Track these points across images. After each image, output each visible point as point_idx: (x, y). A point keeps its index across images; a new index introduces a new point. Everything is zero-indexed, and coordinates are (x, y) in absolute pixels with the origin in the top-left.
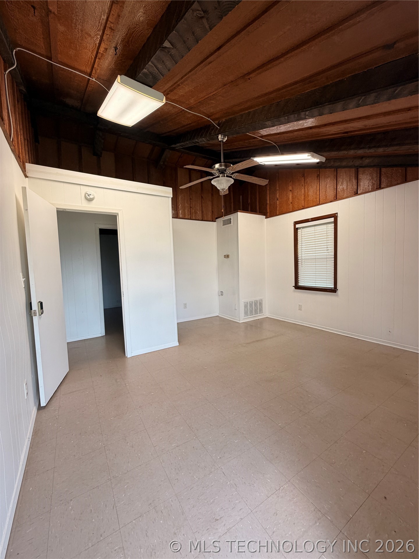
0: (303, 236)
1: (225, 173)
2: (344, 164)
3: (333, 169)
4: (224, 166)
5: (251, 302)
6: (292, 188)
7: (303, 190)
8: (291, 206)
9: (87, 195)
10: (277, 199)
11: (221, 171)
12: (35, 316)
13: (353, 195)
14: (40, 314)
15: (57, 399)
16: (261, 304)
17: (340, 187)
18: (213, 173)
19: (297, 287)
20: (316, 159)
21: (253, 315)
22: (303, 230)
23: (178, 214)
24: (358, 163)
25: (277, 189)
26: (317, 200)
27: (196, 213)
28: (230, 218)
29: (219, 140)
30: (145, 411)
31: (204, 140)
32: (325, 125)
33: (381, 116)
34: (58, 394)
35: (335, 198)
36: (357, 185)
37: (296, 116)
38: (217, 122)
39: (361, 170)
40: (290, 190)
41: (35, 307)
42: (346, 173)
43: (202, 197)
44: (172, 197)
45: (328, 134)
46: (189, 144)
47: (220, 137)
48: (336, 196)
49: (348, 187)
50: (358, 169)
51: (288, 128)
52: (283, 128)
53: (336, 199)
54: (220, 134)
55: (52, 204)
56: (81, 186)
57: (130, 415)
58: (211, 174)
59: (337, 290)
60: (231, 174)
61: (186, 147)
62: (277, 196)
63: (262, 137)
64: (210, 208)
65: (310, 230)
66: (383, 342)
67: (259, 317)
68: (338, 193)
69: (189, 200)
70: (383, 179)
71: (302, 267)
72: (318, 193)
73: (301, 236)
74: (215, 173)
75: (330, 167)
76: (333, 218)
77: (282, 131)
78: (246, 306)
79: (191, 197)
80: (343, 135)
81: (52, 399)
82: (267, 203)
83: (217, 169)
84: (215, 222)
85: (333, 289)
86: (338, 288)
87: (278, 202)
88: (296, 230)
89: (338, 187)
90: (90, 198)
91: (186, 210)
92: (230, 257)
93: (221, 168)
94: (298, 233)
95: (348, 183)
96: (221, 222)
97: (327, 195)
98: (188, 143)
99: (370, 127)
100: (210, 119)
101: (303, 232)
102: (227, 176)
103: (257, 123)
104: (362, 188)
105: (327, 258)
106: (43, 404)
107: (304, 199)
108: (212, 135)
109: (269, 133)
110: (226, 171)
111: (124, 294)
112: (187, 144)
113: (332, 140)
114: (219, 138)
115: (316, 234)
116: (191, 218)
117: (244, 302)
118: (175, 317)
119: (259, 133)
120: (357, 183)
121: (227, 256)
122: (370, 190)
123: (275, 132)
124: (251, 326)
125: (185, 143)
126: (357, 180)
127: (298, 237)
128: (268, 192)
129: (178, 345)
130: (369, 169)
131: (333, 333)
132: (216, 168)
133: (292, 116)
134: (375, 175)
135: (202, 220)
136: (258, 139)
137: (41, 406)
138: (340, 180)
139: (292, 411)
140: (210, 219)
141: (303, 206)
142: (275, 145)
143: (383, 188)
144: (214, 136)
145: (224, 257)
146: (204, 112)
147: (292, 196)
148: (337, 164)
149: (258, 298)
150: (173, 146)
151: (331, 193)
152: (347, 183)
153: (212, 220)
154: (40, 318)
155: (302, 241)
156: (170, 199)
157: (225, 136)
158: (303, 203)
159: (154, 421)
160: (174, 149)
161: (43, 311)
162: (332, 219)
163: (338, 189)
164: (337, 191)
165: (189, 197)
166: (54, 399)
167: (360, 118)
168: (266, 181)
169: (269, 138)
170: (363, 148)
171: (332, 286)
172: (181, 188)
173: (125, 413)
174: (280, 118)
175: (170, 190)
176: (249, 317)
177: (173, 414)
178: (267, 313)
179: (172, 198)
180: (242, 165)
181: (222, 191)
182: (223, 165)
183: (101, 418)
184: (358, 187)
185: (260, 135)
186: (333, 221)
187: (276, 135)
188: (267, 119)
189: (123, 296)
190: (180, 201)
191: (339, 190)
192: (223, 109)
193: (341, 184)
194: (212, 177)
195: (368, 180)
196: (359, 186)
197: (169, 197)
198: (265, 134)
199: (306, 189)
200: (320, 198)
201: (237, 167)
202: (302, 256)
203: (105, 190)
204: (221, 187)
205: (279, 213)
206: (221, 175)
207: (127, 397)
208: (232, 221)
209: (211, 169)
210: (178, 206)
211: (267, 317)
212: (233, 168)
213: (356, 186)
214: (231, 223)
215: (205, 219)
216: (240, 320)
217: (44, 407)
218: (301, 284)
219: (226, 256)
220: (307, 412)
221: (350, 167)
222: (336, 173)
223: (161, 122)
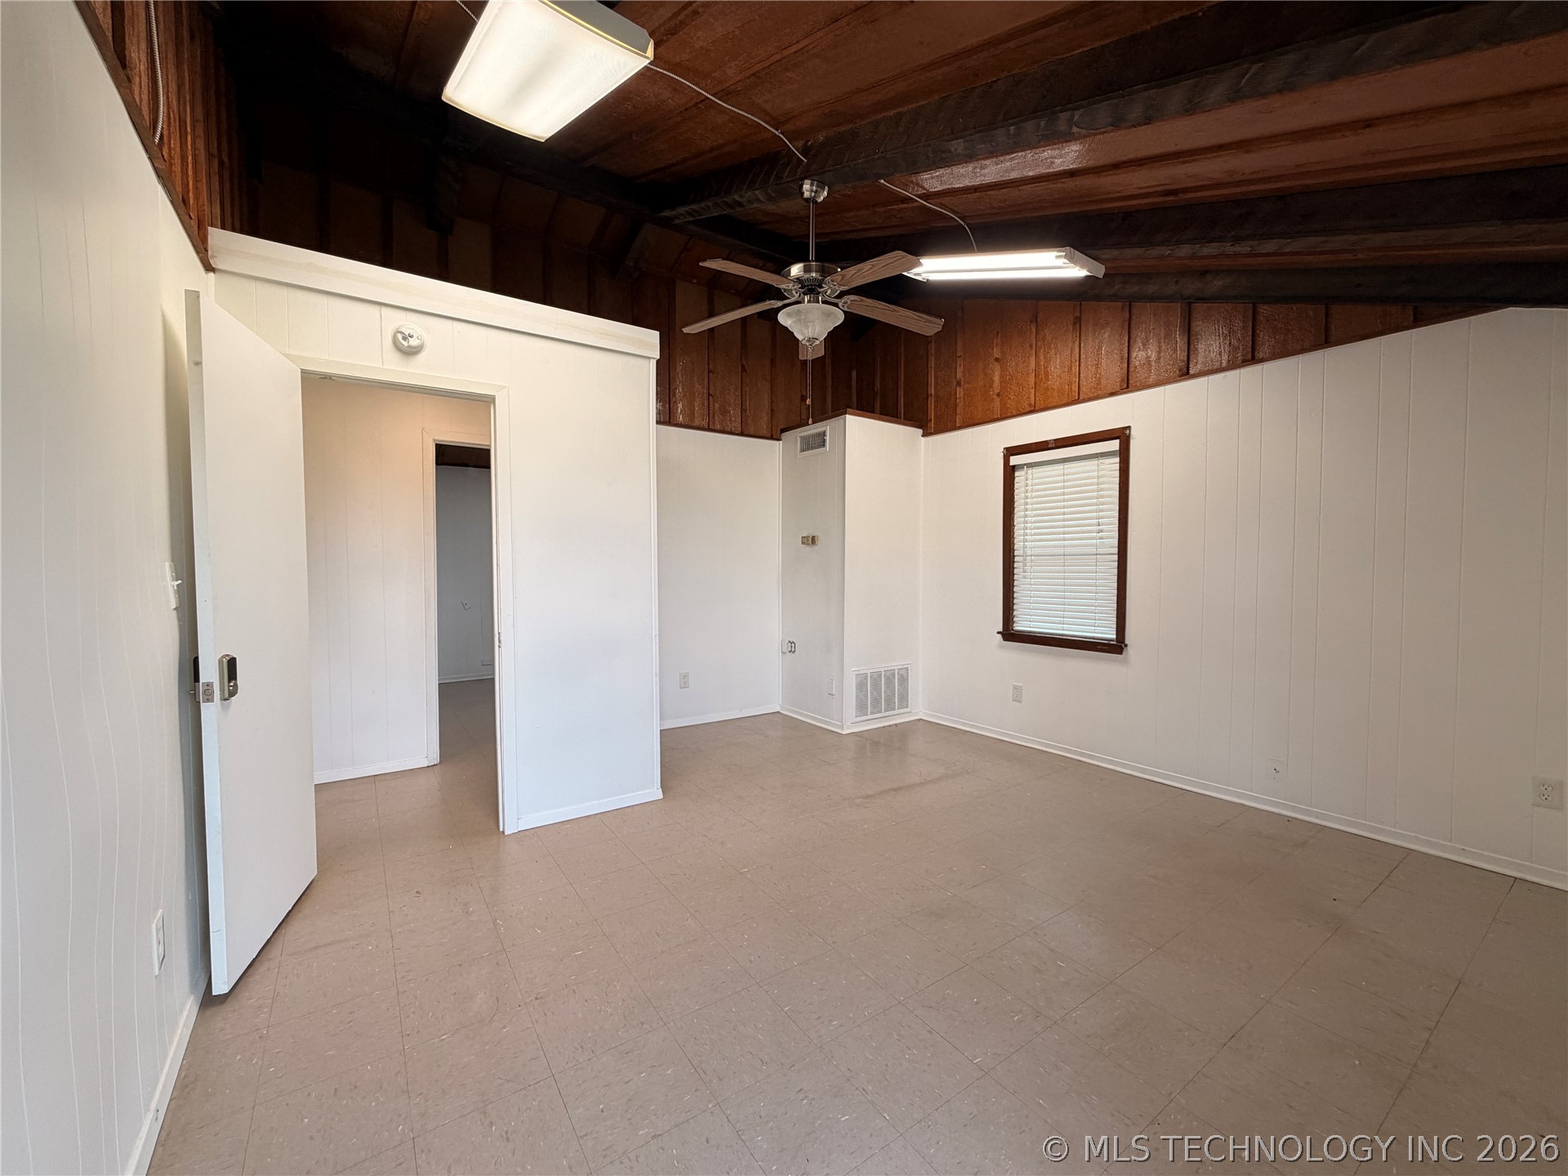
0: (1029, 488)
1: (820, 293)
2: (1151, 289)
3: (1120, 304)
4: (816, 272)
5: (875, 675)
6: (1003, 353)
7: (1033, 358)
8: (997, 403)
9: (400, 336)
10: (959, 384)
11: (808, 286)
12: (208, 700)
13: (1175, 377)
14: (227, 696)
15: (269, 970)
16: (904, 680)
17: (1139, 355)
18: (785, 290)
19: (1010, 634)
20: (1077, 268)
21: (880, 712)
22: (1030, 471)
23: (672, 414)
24: (1191, 287)
25: (958, 354)
26: (1073, 388)
27: (724, 412)
28: (821, 430)
29: (805, 196)
30: (553, 1014)
31: (760, 196)
32: (1116, 166)
33: (1283, 143)
34: (275, 951)
35: (1125, 386)
36: (1186, 349)
37: (1043, 123)
38: (800, 143)
39: (1197, 306)
40: (997, 360)
41: (210, 673)
42: (1155, 315)
43: (743, 366)
44: (659, 357)
45: (1119, 194)
46: (711, 208)
47: (806, 186)
48: (1126, 381)
49: (1162, 355)
50: (1190, 304)
51: (1006, 171)
52: (990, 171)
53: (1128, 387)
54: (806, 178)
55: (288, 356)
56: (385, 310)
57: (504, 1027)
58: (779, 294)
59: (1126, 645)
60: (836, 297)
61: (704, 217)
62: (959, 375)
63: (927, 196)
64: (766, 402)
65: (1049, 473)
66: (1255, 799)
67: (899, 718)
68: (1132, 369)
69: (706, 374)
70: (1263, 336)
71: (1025, 577)
72: (1075, 369)
73: (1023, 489)
74: (791, 290)
75: (1114, 298)
76: (1118, 441)
77: (989, 179)
78: (861, 686)
79: (710, 366)
80: (1161, 199)
81: (252, 968)
82: (929, 393)
83: (798, 279)
84: (777, 443)
85: (1115, 643)
86: (1127, 642)
87: (960, 392)
88: (1010, 472)
89: (1134, 355)
90: (409, 347)
91: (696, 404)
92: (820, 542)
93: (807, 276)
94: (1016, 480)
95: (1163, 344)
96: (796, 444)
97: (1100, 374)
98: (710, 204)
99: (1244, 177)
100: (782, 133)
101: (1030, 477)
102: (824, 302)
103: (921, 144)
104: (1201, 359)
105: (1097, 554)
106: (220, 987)
107: (1035, 383)
108: (784, 180)
109: (948, 187)
110: (823, 287)
111: (502, 639)
112: (708, 207)
113: (1127, 215)
114: (804, 189)
115: (1066, 484)
116: (710, 427)
117: (857, 673)
118: (656, 715)
119: (918, 185)
120: (1186, 345)
121: (812, 541)
122: (1224, 364)
123: (966, 182)
124: (876, 744)
125: (702, 205)
126: (1187, 336)
127: (1015, 493)
128: (932, 363)
129: (662, 797)
130: (1221, 305)
131: (1110, 769)
132: (792, 275)
133: (1030, 125)
134: (1238, 324)
135: (742, 434)
136: (915, 204)
137: (214, 994)
138: (1139, 336)
139: (1012, 1014)
140: (764, 432)
141: (1033, 403)
142: (963, 223)
143: (1262, 361)
144: (791, 185)
145: (803, 543)
146: (765, 111)
147: (1002, 376)
148: (1132, 289)
149: (896, 664)
150: (667, 213)
151: (1112, 370)
152: (1160, 343)
153: (769, 435)
154: (225, 709)
155: (1026, 504)
156: (653, 365)
157: (821, 185)
158: (1032, 396)
159: (582, 1047)
160: (666, 223)
161: (236, 686)
162: (1114, 445)
163: (1132, 359)
164: (1131, 366)
165: (706, 367)
166: (262, 969)
167: (1220, 147)
168: (935, 323)
169: (945, 200)
170: (1221, 239)
171: (1111, 634)
172: (686, 330)
173: (488, 1020)
174: (995, 129)
175: (653, 336)
176: (870, 717)
177: (642, 1023)
178: (919, 708)
179: (658, 362)
180: (870, 269)
181: (807, 344)
182: (814, 269)
183: (408, 1035)
184: (1192, 357)
185: (921, 191)
186: (1118, 449)
187: (968, 194)
188: (953, 134)
189: (499, 647)
190: (680, 376)
191: (1135, 362)
192: (820, 103)
193: (1141, 344)
194: (780, 304)
195: (1219, 336)
196: (1191, 353)
197: (649, 358)
198: (936, 190)
199: (1042, 357)
200: (1081, 383)
201: (855, 273)
202: (1025, 547)
203: (455, 323)
204: (806, 331)
205: (963, 422)
206: (806, 298)
207: (498, 964)
208: (827, 438)
209: (778, 277)
210: (672, 388)
211: (919, 720)
212: (843, 277)
213: (1186, 353)
214: (824, 445)
215: (752, 431)
216: (842, 727)
217: (223, 998)
218: (1020, 626)
219: (808, 540)
220: (1058, 1017)
221: (1170, 299)
222: (1127, 315)
223: (634, 138)
